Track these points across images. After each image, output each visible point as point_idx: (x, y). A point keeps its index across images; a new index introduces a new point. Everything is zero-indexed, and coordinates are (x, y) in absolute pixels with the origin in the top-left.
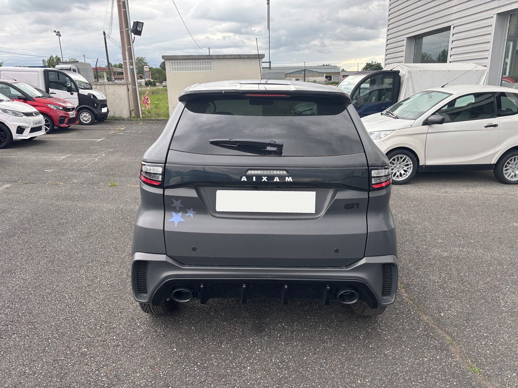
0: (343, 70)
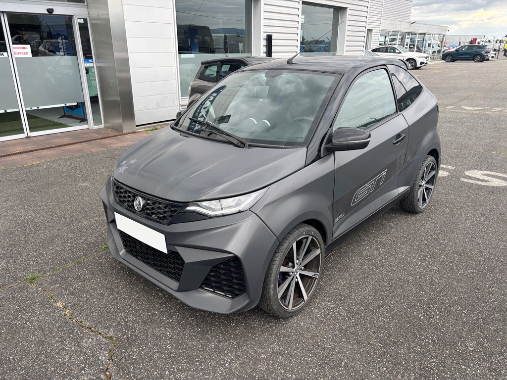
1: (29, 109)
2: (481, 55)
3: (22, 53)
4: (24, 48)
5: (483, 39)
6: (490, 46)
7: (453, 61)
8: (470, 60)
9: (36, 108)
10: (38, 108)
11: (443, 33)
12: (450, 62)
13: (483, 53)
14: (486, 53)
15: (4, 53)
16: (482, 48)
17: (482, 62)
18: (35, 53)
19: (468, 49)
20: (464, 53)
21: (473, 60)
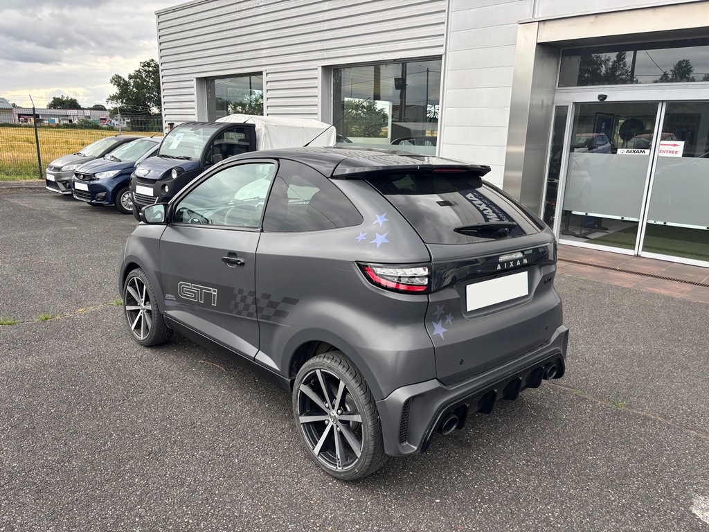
0: (14, 105)
1: (652, 222)
3: (670, 152)
4: (675, 145)
9: (662, 223)
10: (665, 223)
15: (645, 150)
18: (686, 154)
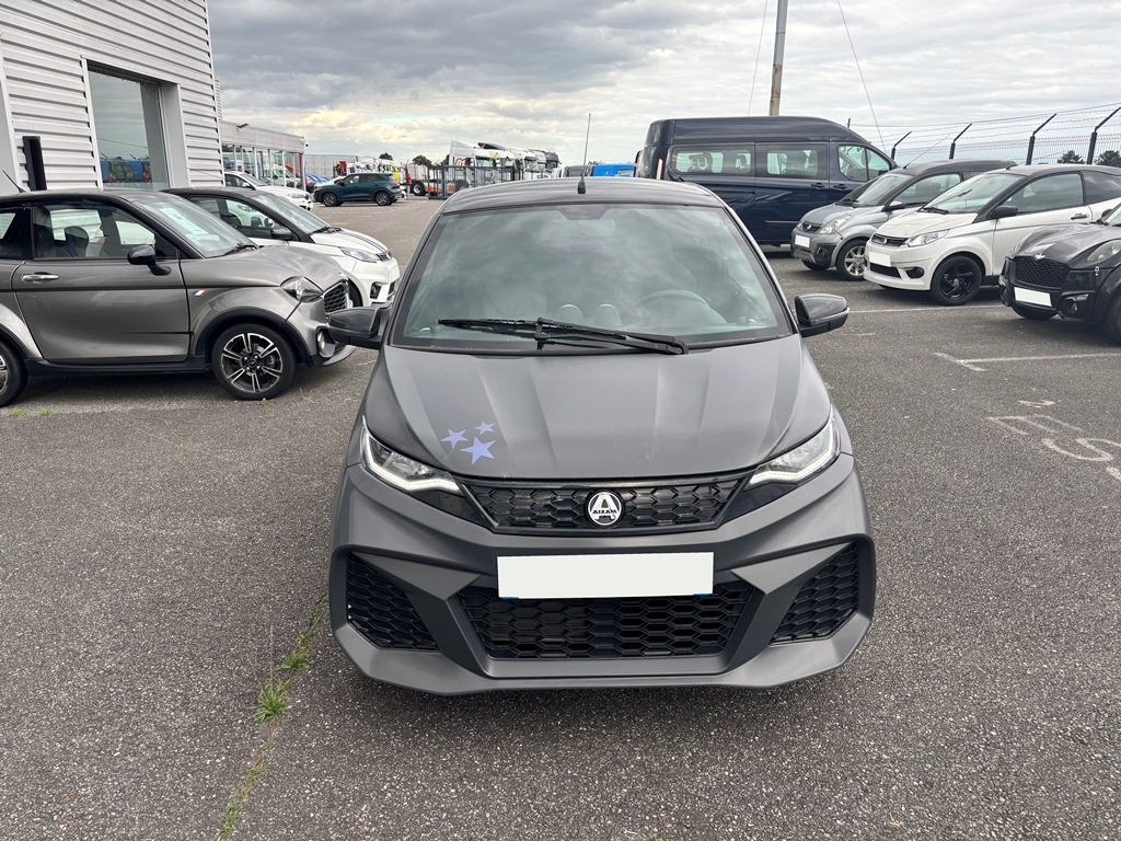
2: (386, 192)
5: (357, 163)
6: (399, 177)
7: (338, 204)
8: (367, 201)
11: (299, 150)
12: (333, 206)
13: (389, 187)
14: (394, 188)
16: (383, 179)
17: (389, 204)
19: (360, 181)
20: (356, 190)
21: (375, 201)
